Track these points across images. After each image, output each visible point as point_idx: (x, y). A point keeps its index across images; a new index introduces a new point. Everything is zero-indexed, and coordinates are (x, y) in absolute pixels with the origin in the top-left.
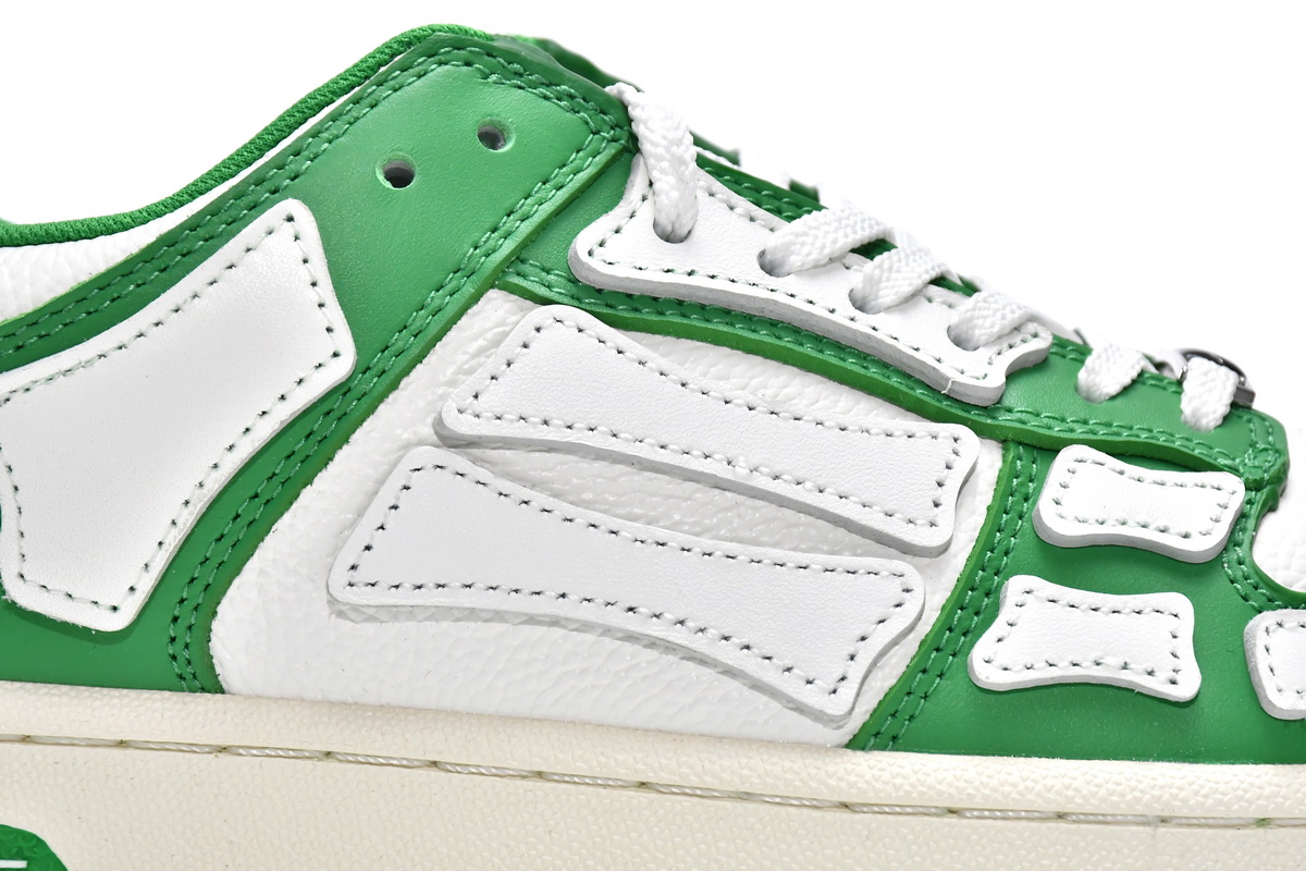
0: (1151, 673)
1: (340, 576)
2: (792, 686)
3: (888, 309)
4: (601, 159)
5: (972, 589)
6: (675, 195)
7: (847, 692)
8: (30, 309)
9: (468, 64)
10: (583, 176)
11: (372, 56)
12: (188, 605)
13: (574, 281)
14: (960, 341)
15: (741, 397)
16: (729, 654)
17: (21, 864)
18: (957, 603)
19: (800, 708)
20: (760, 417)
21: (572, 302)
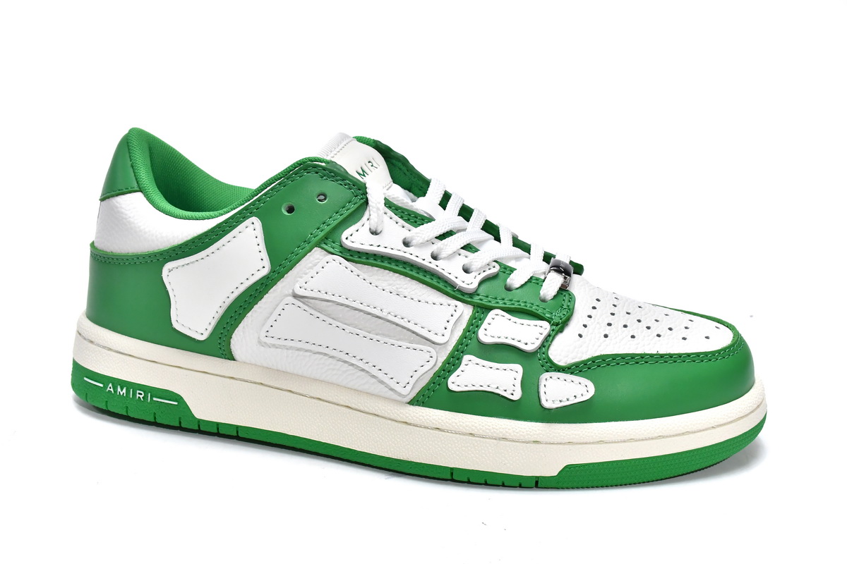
0: (505, 391)
1: (263, 334)
2: (392, 384)
3: (444, 258)
4: (356, 206)
5: (453, 358)
6: (376, 220)
7: (409, 388)
8: (180, 243)
9: (317, 173)
10: (350, 211)
11: (289, 168)
12: (223, 335)
13: (341, 246)
14: (466, 270)
15: (388, 289)
16: (374, 371)
17: (176, 403)
18: (447, 362)
19: (392, 389)
20: (394, 296)
21: (340, 254)
